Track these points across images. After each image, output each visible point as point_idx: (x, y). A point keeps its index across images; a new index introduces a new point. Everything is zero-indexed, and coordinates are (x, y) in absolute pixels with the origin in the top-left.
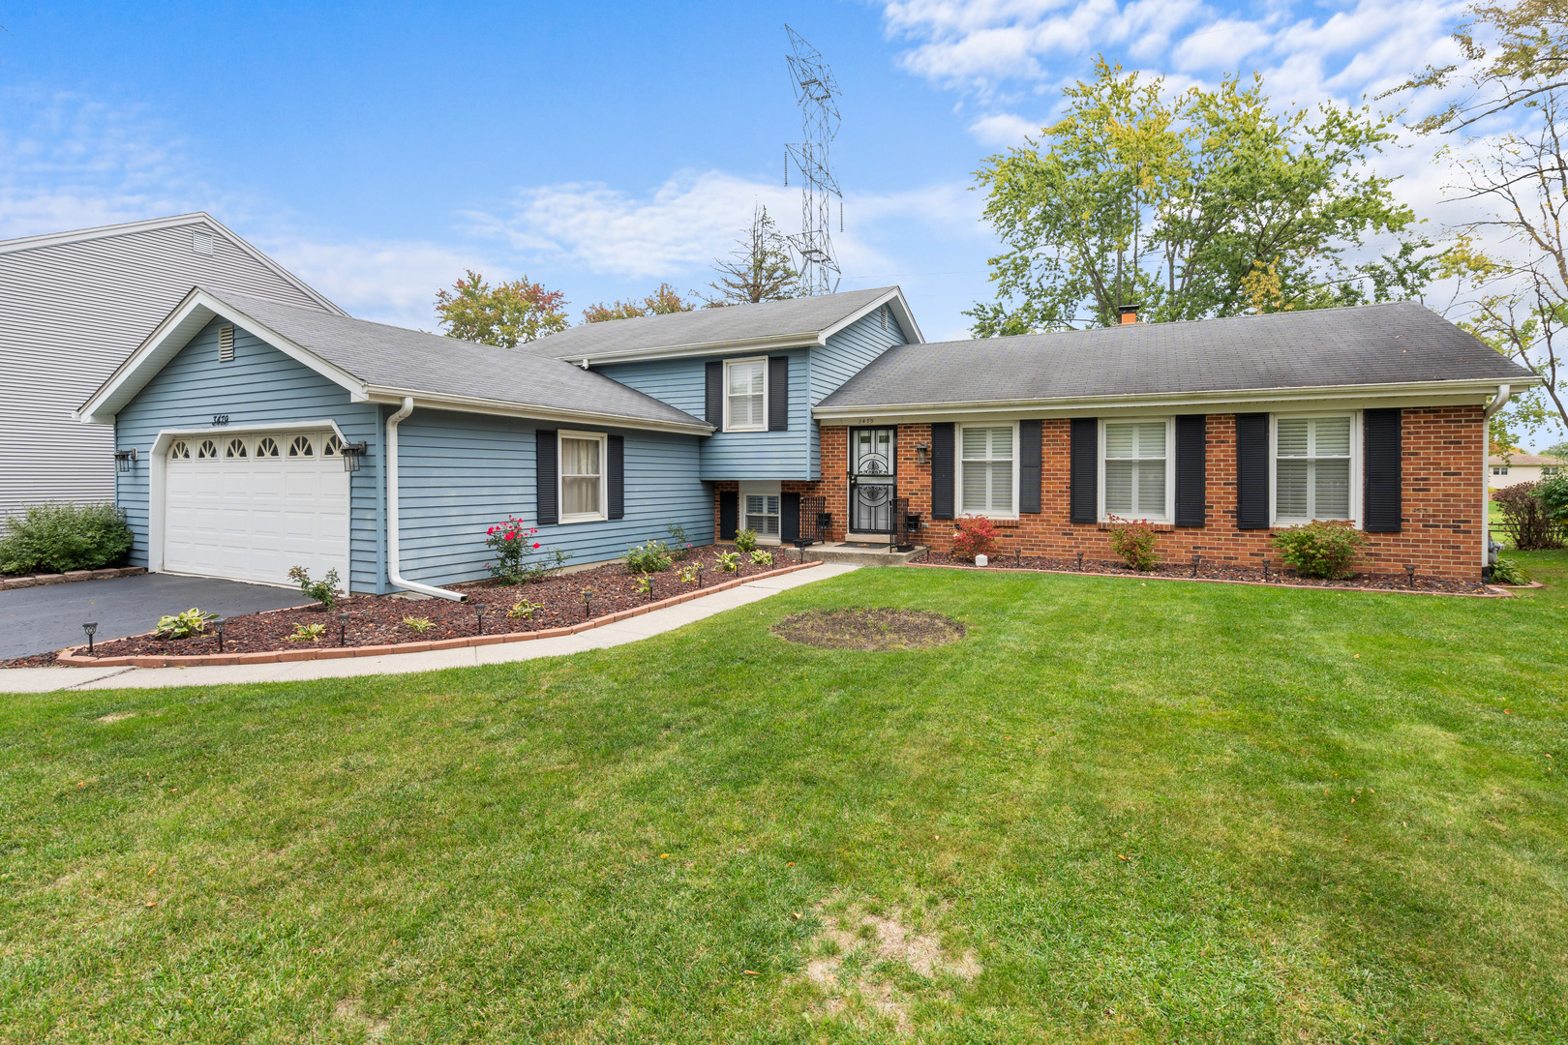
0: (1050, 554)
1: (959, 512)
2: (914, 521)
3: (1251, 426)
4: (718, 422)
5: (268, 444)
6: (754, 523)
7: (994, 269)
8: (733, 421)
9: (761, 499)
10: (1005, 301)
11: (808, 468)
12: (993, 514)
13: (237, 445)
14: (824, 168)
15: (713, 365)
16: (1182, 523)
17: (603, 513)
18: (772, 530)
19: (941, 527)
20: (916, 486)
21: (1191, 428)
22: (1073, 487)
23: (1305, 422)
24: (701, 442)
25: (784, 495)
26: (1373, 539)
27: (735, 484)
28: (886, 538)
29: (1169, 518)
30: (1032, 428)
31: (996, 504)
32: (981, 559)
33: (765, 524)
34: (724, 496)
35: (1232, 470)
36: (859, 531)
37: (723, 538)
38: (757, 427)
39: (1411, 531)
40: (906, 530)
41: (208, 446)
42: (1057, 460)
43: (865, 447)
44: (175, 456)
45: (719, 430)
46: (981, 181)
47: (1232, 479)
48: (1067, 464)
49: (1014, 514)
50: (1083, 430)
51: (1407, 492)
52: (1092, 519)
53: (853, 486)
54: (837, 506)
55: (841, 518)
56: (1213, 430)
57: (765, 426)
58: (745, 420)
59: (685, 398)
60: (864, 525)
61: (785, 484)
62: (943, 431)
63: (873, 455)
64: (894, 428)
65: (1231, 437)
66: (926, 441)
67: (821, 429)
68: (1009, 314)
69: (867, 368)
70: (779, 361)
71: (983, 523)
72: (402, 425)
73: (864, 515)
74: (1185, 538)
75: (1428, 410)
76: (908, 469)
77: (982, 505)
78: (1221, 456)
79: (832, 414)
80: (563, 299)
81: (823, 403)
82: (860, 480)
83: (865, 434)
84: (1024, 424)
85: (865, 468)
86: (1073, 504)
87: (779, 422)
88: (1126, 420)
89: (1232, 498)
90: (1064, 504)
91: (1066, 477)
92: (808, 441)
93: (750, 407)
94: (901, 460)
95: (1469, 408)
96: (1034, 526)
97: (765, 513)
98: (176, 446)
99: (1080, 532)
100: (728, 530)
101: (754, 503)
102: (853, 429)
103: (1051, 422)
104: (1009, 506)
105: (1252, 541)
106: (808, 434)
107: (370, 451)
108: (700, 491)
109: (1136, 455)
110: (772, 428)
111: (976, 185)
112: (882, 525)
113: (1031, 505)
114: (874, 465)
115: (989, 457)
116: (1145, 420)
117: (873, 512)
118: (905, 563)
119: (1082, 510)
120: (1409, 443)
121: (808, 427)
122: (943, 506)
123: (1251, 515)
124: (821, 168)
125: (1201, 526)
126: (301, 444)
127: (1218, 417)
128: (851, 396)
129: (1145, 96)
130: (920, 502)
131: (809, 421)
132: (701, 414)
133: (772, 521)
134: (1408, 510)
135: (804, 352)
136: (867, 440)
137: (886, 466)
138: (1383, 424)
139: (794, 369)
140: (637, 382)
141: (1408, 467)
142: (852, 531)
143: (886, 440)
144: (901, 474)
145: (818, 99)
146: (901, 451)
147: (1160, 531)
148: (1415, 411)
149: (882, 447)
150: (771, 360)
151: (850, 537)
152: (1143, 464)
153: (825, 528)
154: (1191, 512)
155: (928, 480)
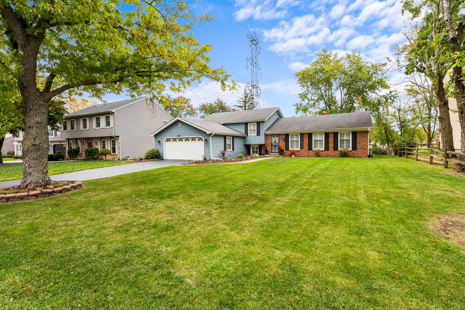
0: (305, 155)
1: (290, 149)
2: (282, 151)
3: (336, 134)
4: (247, 134)
5: (187, 139)
6: (253, 152)
7: (299, 96)
8: (250, 134)
9: (254, 148)
10: (303, 102)
11: (264, 142)
12: (295, 149)
13: (181, 140)
14: (257, 63)
15: (246, 124)
16: (325, 150)
17: (231, 150)
18: (257, 153)
19: (287, 152)
20: (282, 145)
21: (327, 135)
22: (308, 144)
23: (344, 133)
24: (244, 138)
25: (259, 147)
26: (353, 151)
27: (250, 145)
28: (278, 154)
29: (323, 149)
30: (302, 135)
31: (296, 148)
32: (293, 156)
33: (255, 152)
34: (248, 147)
35: (333, 141)
36: (273, 153)
37: (248, 155)
38: (254, 135)
39: (358, 150)
40: (281, 152)
41: (175, 140)
42: (306, 140)
43: (274, 138)
44: (167, 141)
45: (247, 135)
46: (297, 76)
47: (333, 143)
48: (308, 141)
49: (299, 149)
50: (310, 135)
51: (358, 144)
52: (312, 150)
53: (271, 145)
54: (269, 149)
55: (269, 150)
56: (330, 135)
57: (256, 135)
58: (252, 134)
59: (241, 130)
60: (274, 152)
61: (259, 145)
62: (287, 135)
63: (275, 140)
64: (279, 135)
65: (333, 136)
66: (284, 137)
67: (266, 135)
68: (304, 105)
69: (273, 123)
70: (259, 123)
71: (294, 150)
72: (212, 136)
73: (274, 150)
74: (326, 152)
75: (360, 132)
76: (281, 142)
77: (294, 148)
78: (331, 139)
79: (268, 132)
80: (191, 101)
81: (266, 131)
82: (273, 144)
83: (274, 136)
84: (300, 134)
85: (273, 142)
86: (308, 147)
87: (258, 134)
88: (317, 133)
89: (333, 146)
90: (307, 147)
91: (307, 143)
92: (264, 137)
93: (253, 131)
94: (280, 140)
95: (366, 131)
96: (302, 151)
97: (255, 150)
98: (168, 140)
99: (310, 152)
100: (249, 153)
101: (253, 148)
102: (271, 135)
103: (305, 134)
104: (298, 148)
105: (336, 152)
106: (264, 136)
107: (208, 140)
108: (243, 146)
109: (319, 139)
110: (257, 135)
111: (295, 77)
112: (277, 152)
113: (302, 147)
114: (275, 141)
115: (295, 140)
116: (320, 133)
117: (275, 149)
118: (281, 157)
119: (310, 148)
120: (358, 137)
121: (264, 135)
122: (287, 148)
123: (336, 148)
124: (256, 63)
125: (328, 150)
126: (194, 139)
127: (331, 133)
128: (271, 129)
129: (334, 56)
130: (283, 147)
131: (264, 134)
132: (244, 133)
133: (257, 152)
134: (358, 147)
135: (263, 122)
136: (274, 137)
137: (277, 141)
138: (354, 134)
139: (261, 125)
140: (232, 127)
141: (358, 140)
142: (271, 153)
143: (277, 137)
144: (280, 143)
145: (255, 45)
146: (280, 139)
147: (322, 151)
148: (359, 132)
149: (277, 138)
150: (257, 123)
151: (271, 154)
152: (320, 140)
153: (267, 152)
154: (327, 148)
155: (285, 144)
